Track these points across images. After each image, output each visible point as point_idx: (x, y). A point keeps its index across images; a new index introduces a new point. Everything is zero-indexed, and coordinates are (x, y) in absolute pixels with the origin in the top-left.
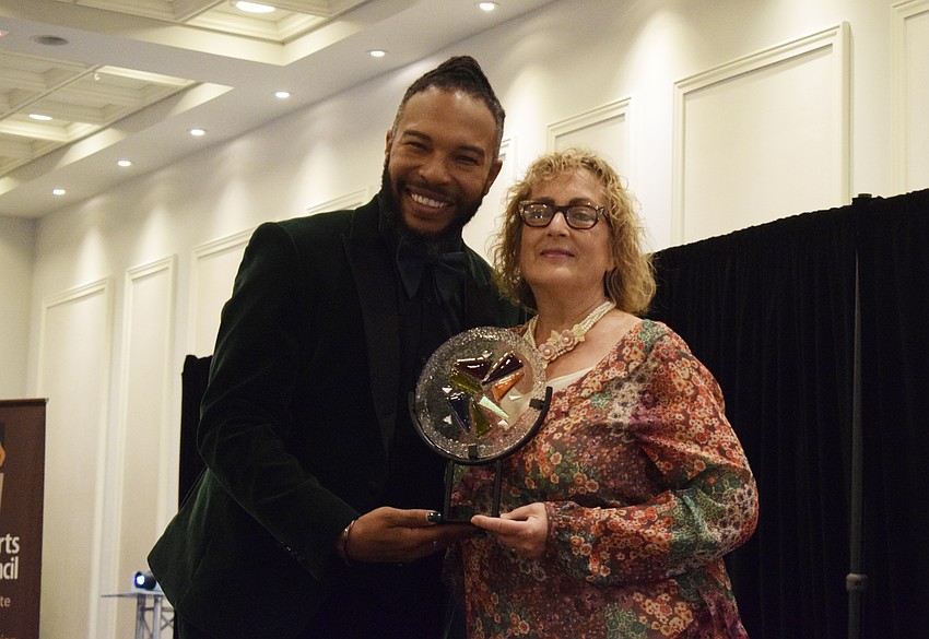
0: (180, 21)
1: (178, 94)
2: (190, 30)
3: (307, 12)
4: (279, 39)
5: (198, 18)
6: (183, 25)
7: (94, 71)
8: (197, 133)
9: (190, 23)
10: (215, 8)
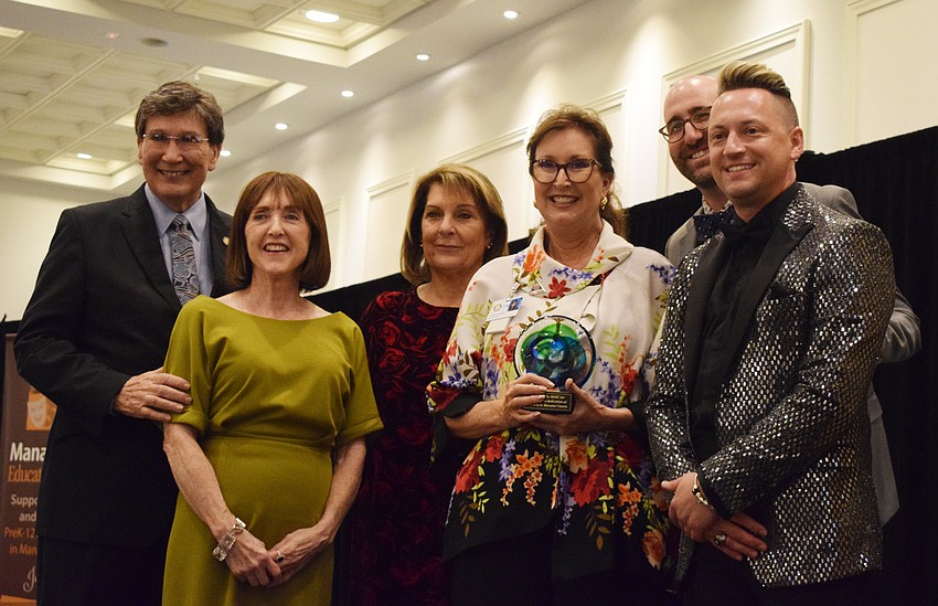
0: (260, 27)
1: (265, 93)
2: (269, 36)
3: (364, 20)
4: (343, 45)
5: (274, 25)
6: (262, 31)
7: (194, 72)
8: (281, 127)
9: (268, 29)
10: (287, 17)
